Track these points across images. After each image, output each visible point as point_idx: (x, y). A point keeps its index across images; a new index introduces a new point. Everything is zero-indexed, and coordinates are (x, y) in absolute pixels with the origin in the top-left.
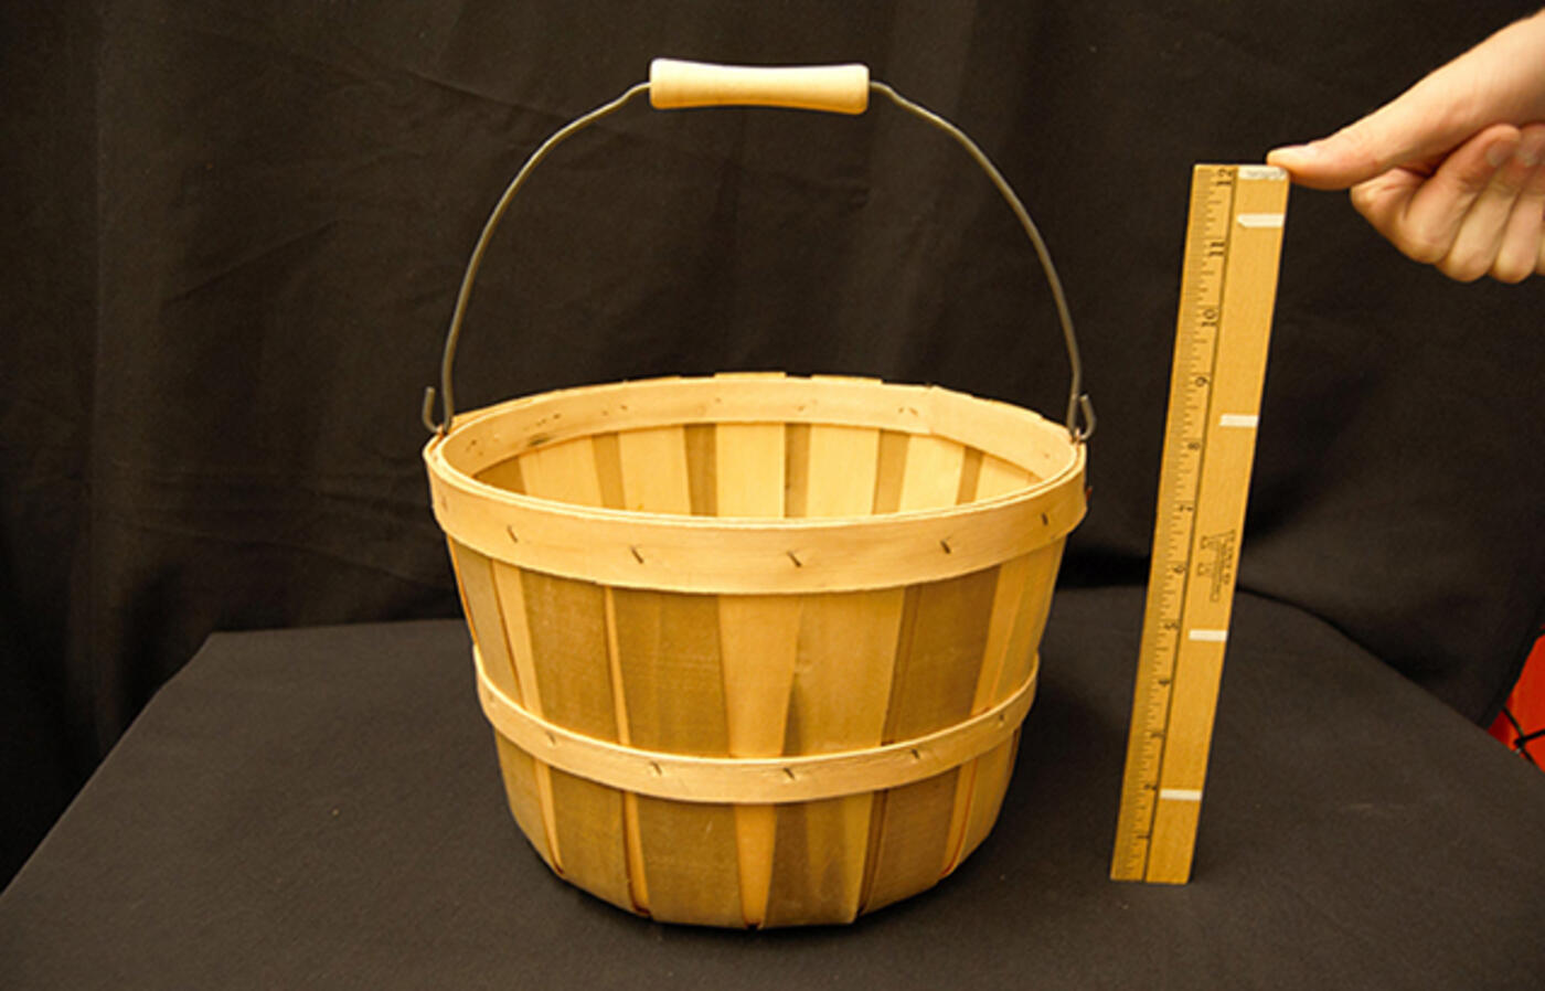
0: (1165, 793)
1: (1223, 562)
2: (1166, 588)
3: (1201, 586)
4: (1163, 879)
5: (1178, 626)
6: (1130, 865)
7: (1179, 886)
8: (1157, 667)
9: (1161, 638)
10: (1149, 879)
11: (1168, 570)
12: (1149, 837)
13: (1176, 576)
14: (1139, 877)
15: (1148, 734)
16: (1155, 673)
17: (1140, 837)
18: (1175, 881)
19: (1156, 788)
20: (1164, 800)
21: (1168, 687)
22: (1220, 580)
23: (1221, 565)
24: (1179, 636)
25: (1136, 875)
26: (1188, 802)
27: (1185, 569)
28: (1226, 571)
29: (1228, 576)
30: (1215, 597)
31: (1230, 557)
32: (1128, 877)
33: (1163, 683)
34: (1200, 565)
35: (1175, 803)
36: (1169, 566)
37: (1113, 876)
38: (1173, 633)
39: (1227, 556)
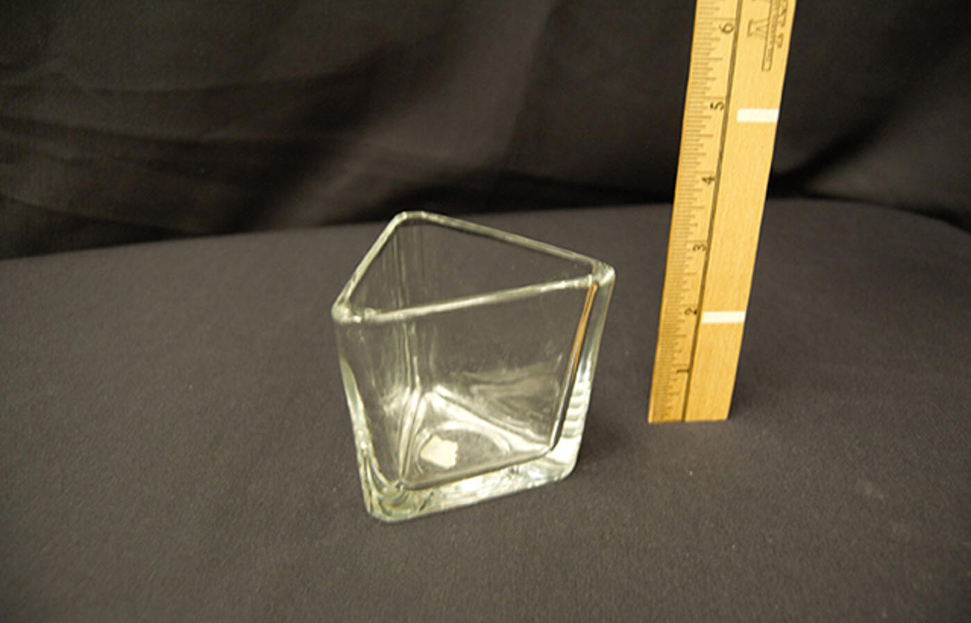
0: (708, 317)
1: (777, 16)
2: (713, 55)
3: (751, 49)
4: (704, 417)
5: (725, 105)
6: (669, 404)
7: (719, 422)
8: (700, 159)
9: (704, 122)
10: (688, 419)
11: (714, 29)
12: (689, 371)
13: (723, 36)
14: (679, 417)
15: (690, 246)
16: (698, 168)
17: (678, 371)
18: (715, 418)
19: (698, 313)
20: (706, 326)
21: (713, 183)
22: (773, 43)
23: (773, 23)
24: (726, 117)
25: (675, 415)
26: (731, 326)
27: (733, 29)
28: (779, 30)
29: (781, 36)
30: (767, 66)
31: (785, 11)
32: (666, 419)
33: (708, 180)
34: (750, 23)
35: (716, 327)
36: (716, 25)
37: (650, 420)
38: (720, 114)
39: (781, 11)
